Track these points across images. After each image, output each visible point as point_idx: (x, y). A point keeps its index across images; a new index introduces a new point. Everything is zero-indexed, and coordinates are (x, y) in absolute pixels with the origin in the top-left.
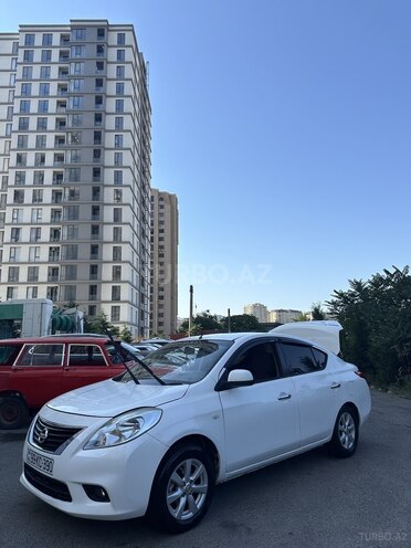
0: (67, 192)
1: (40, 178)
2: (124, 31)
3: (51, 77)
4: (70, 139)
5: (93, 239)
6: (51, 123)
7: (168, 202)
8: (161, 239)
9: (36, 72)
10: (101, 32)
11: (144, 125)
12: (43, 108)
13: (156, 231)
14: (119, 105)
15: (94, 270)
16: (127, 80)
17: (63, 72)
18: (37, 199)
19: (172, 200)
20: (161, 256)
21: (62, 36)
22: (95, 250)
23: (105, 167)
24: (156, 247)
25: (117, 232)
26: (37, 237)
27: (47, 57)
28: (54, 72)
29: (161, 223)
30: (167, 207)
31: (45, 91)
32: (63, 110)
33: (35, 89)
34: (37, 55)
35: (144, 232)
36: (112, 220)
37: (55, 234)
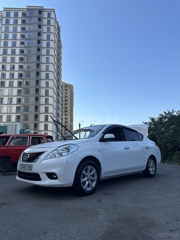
0: (25, 83)
1: (12, 76)
2: (50, 12)
3: (18, 31)
4: (26, 59)
5: (36, 103)
6: (18, 51)
7: (69, 88)
8: (66, 104)
9: (11, 29)
10: (40, 12)
11: (59, 54)
12: (14, 45)
13: (64, 101)
14: (48, 44)
15: (36, 117)
16: (51, 33)
17: (23, 29)
18: (11, 85)
19: (71, 87)
20: (66, 111)
21: (23, 13)
22: (37, 108)
23: (41, 71)
24: (64, 108)
25: (47, 100)
26: (11, 102)
27: (16, 22)
28: (19, 29)
29: (66, 97)
30: (69, 90)
31: (15, 37)
32: (23, 46)
33: (10, 36)
34: (12, 21)
35: (58, 100)
36: (44, 95)
37: (19, 100)
